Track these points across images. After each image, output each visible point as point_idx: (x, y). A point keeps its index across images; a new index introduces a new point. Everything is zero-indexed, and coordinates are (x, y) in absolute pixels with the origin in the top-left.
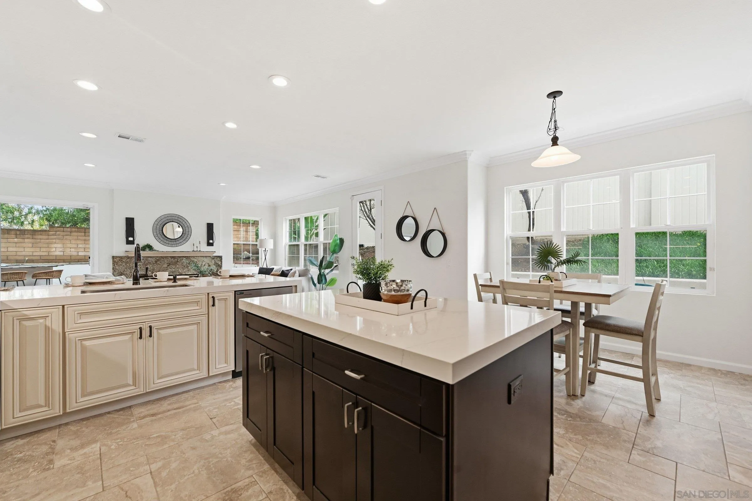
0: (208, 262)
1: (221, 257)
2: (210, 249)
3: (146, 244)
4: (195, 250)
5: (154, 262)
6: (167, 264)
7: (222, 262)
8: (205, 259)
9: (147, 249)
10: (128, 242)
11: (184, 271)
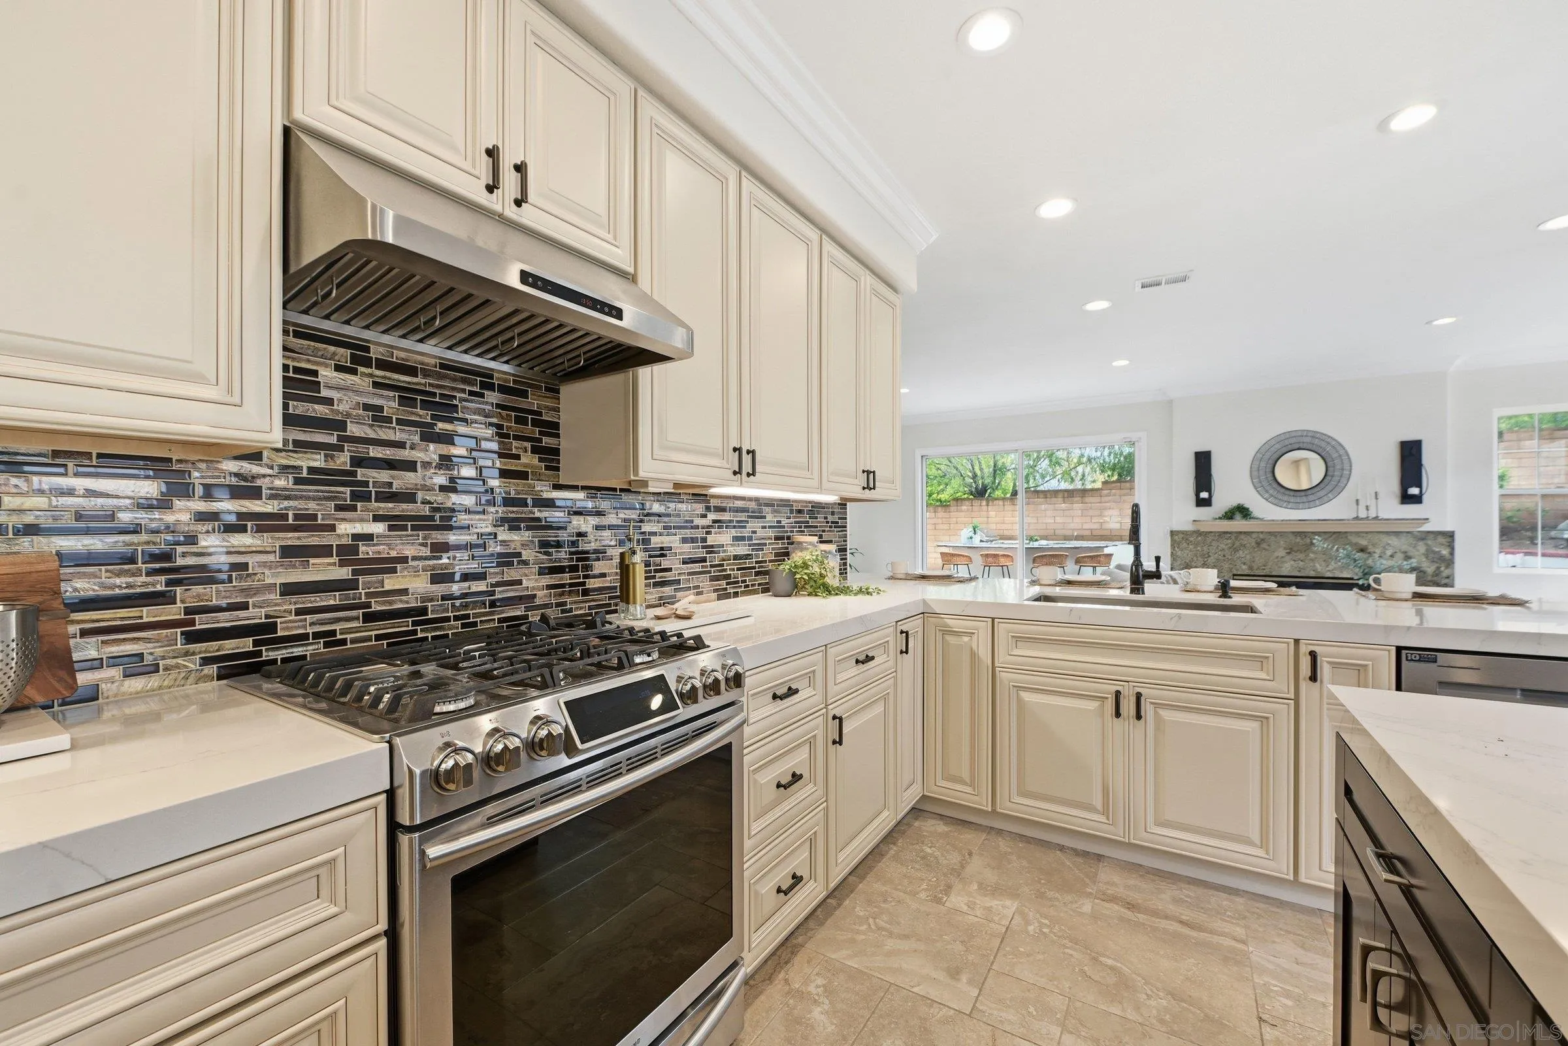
0: (1404, 548)
1: (1450, 536)
2: (1411, 511)
3: (1235, 504)
4: (1363, 514)
5: (1253, 544)
6: (1285, 549)
7: (1453, 549)
8: (1394, 541)
9: (1238, 516)
10: (1202, 503)
11: (1330, 568)
